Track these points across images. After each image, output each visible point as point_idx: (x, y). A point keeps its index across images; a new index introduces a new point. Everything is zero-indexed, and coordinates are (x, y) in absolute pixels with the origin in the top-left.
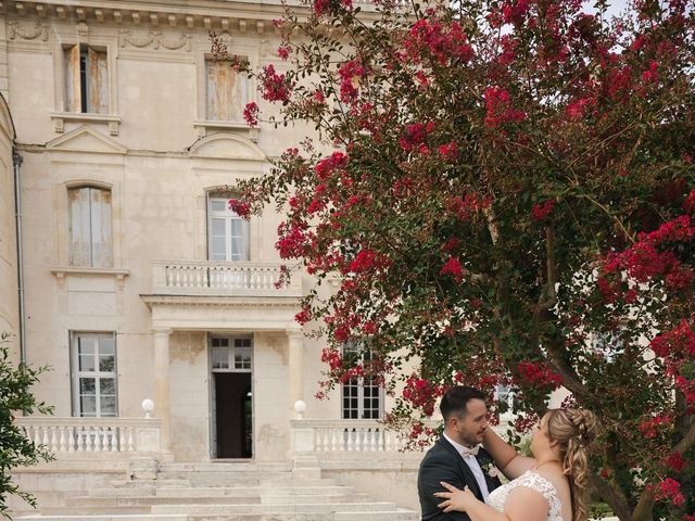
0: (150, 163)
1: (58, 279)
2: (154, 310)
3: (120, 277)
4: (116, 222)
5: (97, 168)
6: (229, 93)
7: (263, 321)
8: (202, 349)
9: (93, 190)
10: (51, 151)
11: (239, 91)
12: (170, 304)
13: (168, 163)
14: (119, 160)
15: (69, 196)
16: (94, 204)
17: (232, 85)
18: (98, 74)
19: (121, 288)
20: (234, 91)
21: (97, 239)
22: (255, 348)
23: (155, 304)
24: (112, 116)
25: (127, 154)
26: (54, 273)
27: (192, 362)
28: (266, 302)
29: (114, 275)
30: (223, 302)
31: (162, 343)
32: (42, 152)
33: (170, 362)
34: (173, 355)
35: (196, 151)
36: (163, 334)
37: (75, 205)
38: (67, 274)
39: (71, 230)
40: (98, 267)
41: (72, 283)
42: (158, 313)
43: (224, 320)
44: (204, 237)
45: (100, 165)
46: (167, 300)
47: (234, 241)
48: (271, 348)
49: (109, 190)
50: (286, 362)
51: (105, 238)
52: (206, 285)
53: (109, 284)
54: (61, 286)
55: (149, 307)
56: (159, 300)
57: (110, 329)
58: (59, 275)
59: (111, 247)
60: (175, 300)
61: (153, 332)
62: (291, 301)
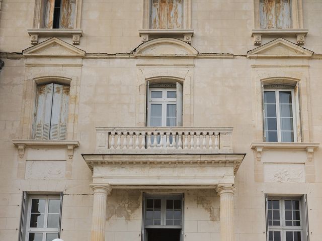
0: (103, 63)
1: (19, 150)
2: (94, 169)
3: (70, 147)
4: (72, 106)
5: (61, 68)
6: (168, 14)
7: (195, 177)
8: (138, 207)
9: (56, 86)
10: (26, 57)
11: (176, 13)
12: (110, 163)
13: (118, 62)
14: (79, 61)
15: (37, 90)
16: (56, 95)
17: (171, 9)
18: (69, 7)
19: (71, 157)
20: (172, 13)
21: (55, 121)
22: (186, 206)
23: (96, 163)
24: (76, 29)
25: (86, 57)
26: (16, 146)
27: (128, 218)
28: (198, 159)
29: (64, 146)
30: (159, 160)
31: (100, 198)
32: (19, 58)
33: (107, 219)
34: (110, 213)
35: (140, 52)
36: (102, 190)
37: (42, 97)
38: (27, 146)
39: (36, 115)
40: (54, 140)
41: (31, 154)
42: (99, 171)
43: (159, 177)
44: (144, 116)
45: (63, 65)
46: (107, 159)
47: (168, 119)
48: (200, 206)
49: (69, 85)
50: (215, 218)
51: (63, 121)
52: (143, 147)
53: (61, 154)
54: (21, 156)
55: (91, 165)
56: (100, 159)
57: (58, 190)
58: (20, 147)
59: (65, 127)
60: (115, 159)
61: (93, 188)
62: (223, 158)
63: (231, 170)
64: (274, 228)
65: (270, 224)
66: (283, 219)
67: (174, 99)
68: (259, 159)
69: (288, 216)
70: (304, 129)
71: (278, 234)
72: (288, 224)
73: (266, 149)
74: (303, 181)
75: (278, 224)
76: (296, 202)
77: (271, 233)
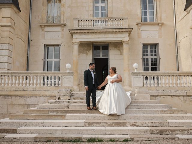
1: (42, 27)
2: (74, 35)
3: (63, 26)
4: (62, 8)
7: (113, 38)
8: (91, 50)
12: (79, 33)
15: (48, 2)
16: (56, 4)
19: (63, 30)
21: (56, 14)
22: (110, 49)
23: (74, 33)
26: (41, 26)
27: (87, 54)
28: (115, 30)
29: (60, 25)
30: (99, 31)
31: (76, 47)
33: (79, 55)
34: (80, 52)
36: (76, 44)
37: (49, 5)
38: (45, 26)
39: (47, 12)
40: (55, 23)
41: (47, 29)
42: (75, 36)
43: (99, 38)
44: (92, 12)
46: (78, 31)
47: (102, 13)
48: (116, 49)
50: (121, 53)
51: (59, 14)
52: (92, 26)
53: (59, 29)
54: (43, 30)
55: (72, 34)
56: (76, 31)
57: (58, 43)
58: (42, 26)
59: (60, 17)
60: (82, 31)
61: (73, 43)
62: (124, 30)
63: (127, 35)
64: (146, 57)
65: (144, 55)
66: (149, 53)
67: (104, 4)
68: (139, 29)
69: (152, 52)
70: (158, 16)
71: (147, 60)
72: (152, 55)
73: (142, 24)
74: (158, 37)
75: (147, 55)
76: (155, 46)
77: (144, 59)
